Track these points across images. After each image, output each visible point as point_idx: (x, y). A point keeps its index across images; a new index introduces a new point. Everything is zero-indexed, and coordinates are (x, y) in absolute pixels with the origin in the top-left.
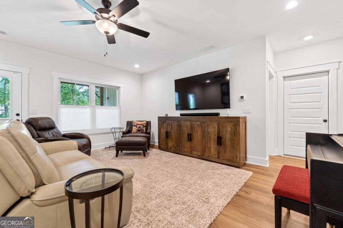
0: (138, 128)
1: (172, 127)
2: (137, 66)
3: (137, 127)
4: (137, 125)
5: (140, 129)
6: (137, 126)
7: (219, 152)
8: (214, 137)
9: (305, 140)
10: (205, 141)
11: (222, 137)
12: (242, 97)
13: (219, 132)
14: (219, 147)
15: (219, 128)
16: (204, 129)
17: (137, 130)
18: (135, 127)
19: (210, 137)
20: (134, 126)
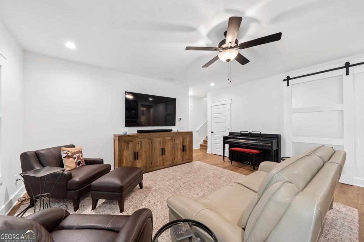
0: (77, 160)
1: (141, 146)
2: (70, 45)
3: (75, 158)
4: (73, 154)
5: (79, 160)
6: (74, 156)
7: (183, 156)
8: (180, 147)
9: (223, 141)
10: (174, 151)
11: (186, 145)
12: (181, 119)
13: (183, 143)
14: (183, 153)
15: (183, 139)
16: (173, 142)
17: (76, 163)
18: (71, 159)
19: (178, 147)
20: (68, 157)
